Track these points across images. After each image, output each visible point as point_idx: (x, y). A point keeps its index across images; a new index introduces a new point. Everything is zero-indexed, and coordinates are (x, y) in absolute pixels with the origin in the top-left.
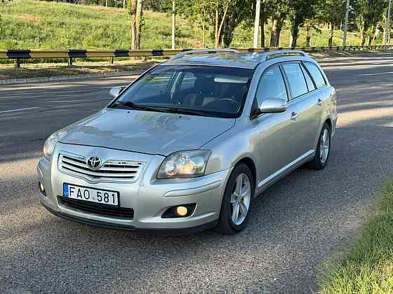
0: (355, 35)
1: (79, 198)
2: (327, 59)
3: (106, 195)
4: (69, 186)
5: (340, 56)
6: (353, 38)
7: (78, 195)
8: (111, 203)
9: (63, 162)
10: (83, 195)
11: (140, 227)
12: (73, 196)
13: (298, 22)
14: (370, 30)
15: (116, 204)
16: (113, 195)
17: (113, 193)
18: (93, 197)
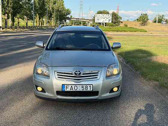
0: (31, 22)
1: (72, 90)
2: (30, 31)
3: (86, 87)
4: (66, 85)
5: (34, 30)
6: (31, 23)
7: (71, 89)
8: (89, 90)
9: (58, 75)
10: (73, 89)
11: (101, 98)
12: (69, 90)
13: (14, 15)
14: (41, 20)
15: (91, 90)
16: (90, 86)
17: (89, 85)
18: (80, 89)
